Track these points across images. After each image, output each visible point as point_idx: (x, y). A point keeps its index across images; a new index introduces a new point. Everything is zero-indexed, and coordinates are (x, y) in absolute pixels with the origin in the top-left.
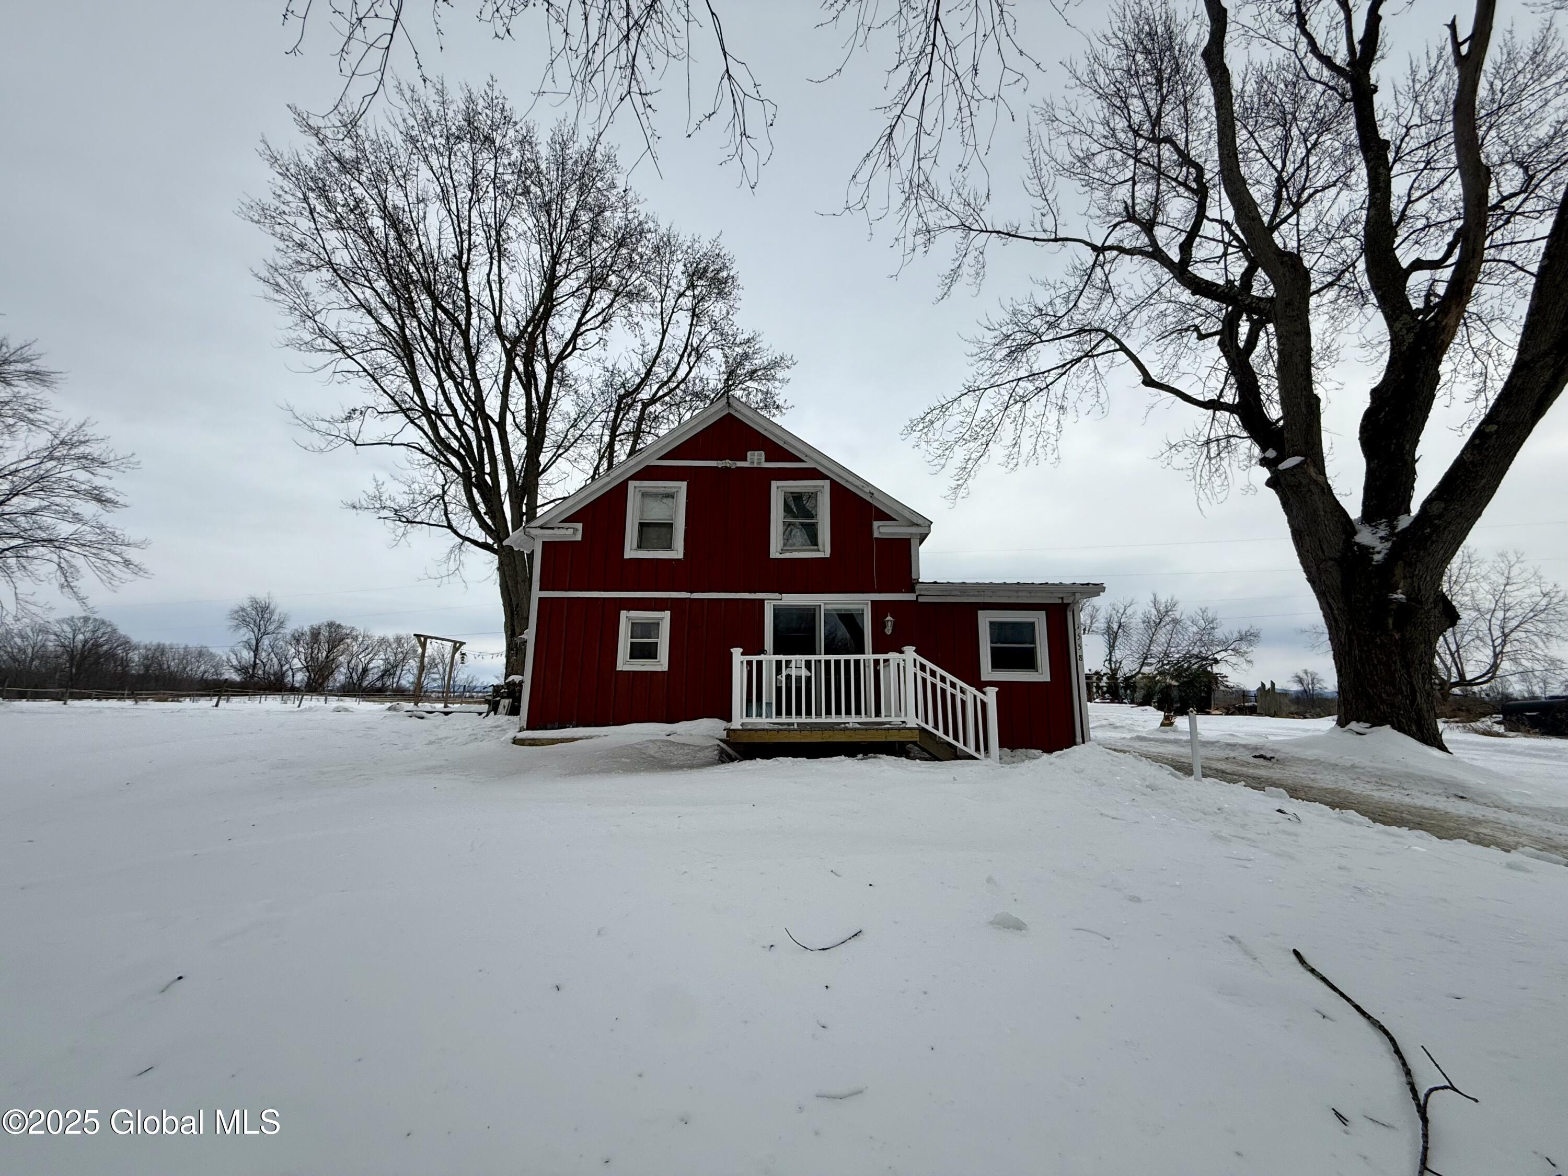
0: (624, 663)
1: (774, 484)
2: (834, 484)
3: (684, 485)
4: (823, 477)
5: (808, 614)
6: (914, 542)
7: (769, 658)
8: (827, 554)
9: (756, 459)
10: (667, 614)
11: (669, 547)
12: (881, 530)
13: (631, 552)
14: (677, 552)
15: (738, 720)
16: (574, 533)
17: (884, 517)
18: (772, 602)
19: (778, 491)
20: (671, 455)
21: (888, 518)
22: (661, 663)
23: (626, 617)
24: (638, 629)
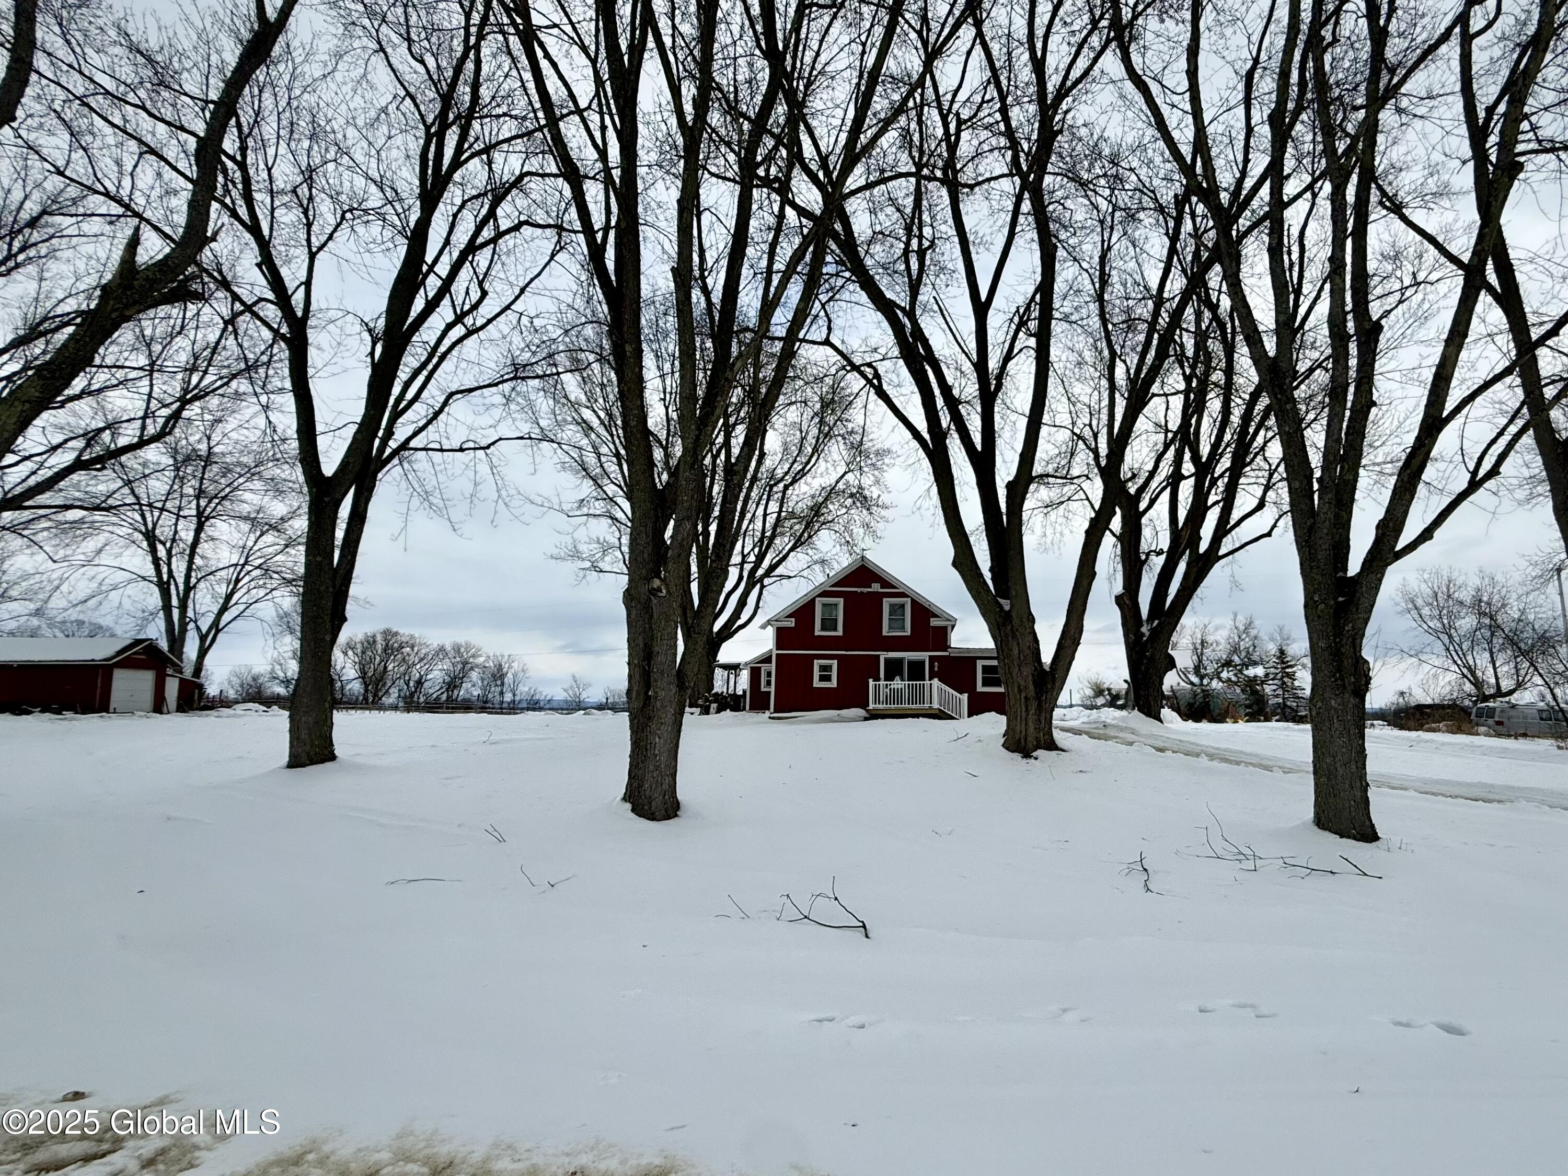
0: (817, 683)
1: (885, 600)
2: (913, 600)
3: (842, 600)
4: (907, 596)
5: (900, 661)
6: (949, 629)
7: (882, 683)
8: (909, 633)
9: (876, 587)
10: (835, 662)
11: (835, 629)
12: (934, 622)
13: (818, 632)
14: (840, 632)
15: (871, 706)
16: (791, 623)
17: (935, 616)
18: (883, 656)
19: (886, 603)
20: (835, 585)
21: (936, 616)
22: (834, 684)
23: (817, 663)
24: (823, 668)
